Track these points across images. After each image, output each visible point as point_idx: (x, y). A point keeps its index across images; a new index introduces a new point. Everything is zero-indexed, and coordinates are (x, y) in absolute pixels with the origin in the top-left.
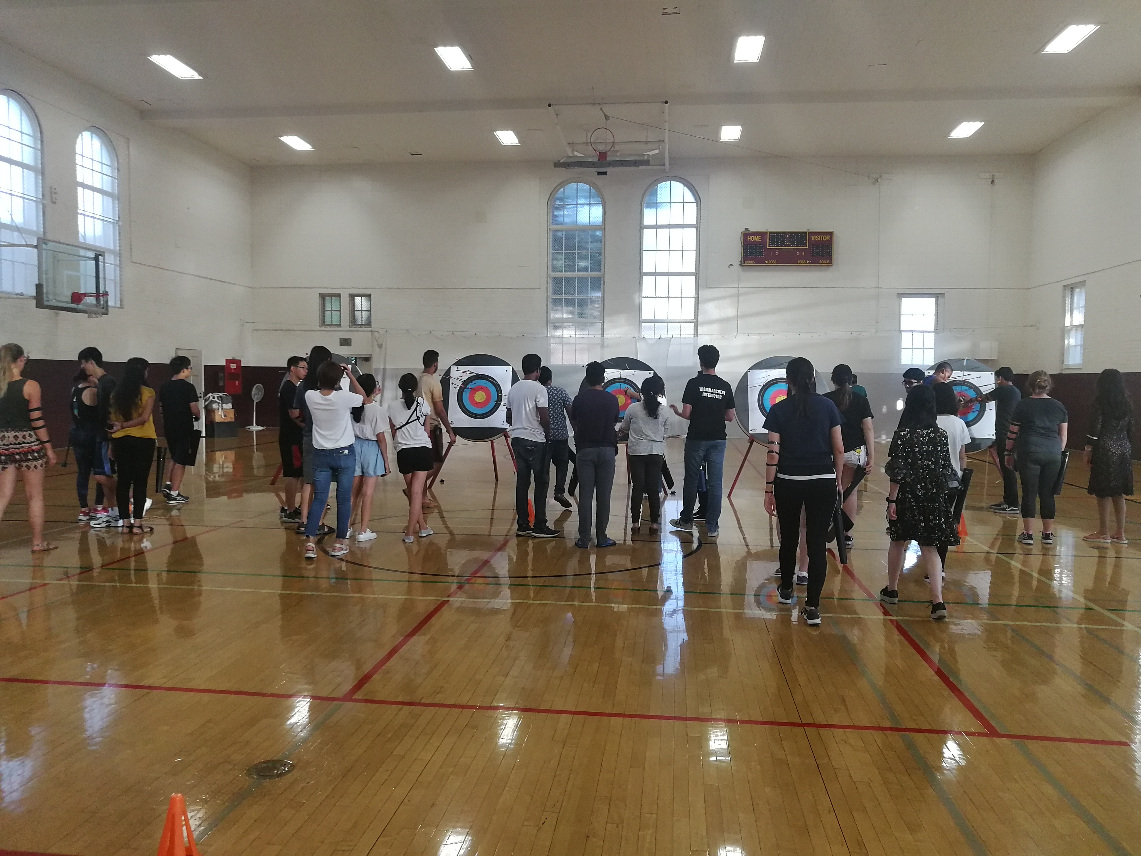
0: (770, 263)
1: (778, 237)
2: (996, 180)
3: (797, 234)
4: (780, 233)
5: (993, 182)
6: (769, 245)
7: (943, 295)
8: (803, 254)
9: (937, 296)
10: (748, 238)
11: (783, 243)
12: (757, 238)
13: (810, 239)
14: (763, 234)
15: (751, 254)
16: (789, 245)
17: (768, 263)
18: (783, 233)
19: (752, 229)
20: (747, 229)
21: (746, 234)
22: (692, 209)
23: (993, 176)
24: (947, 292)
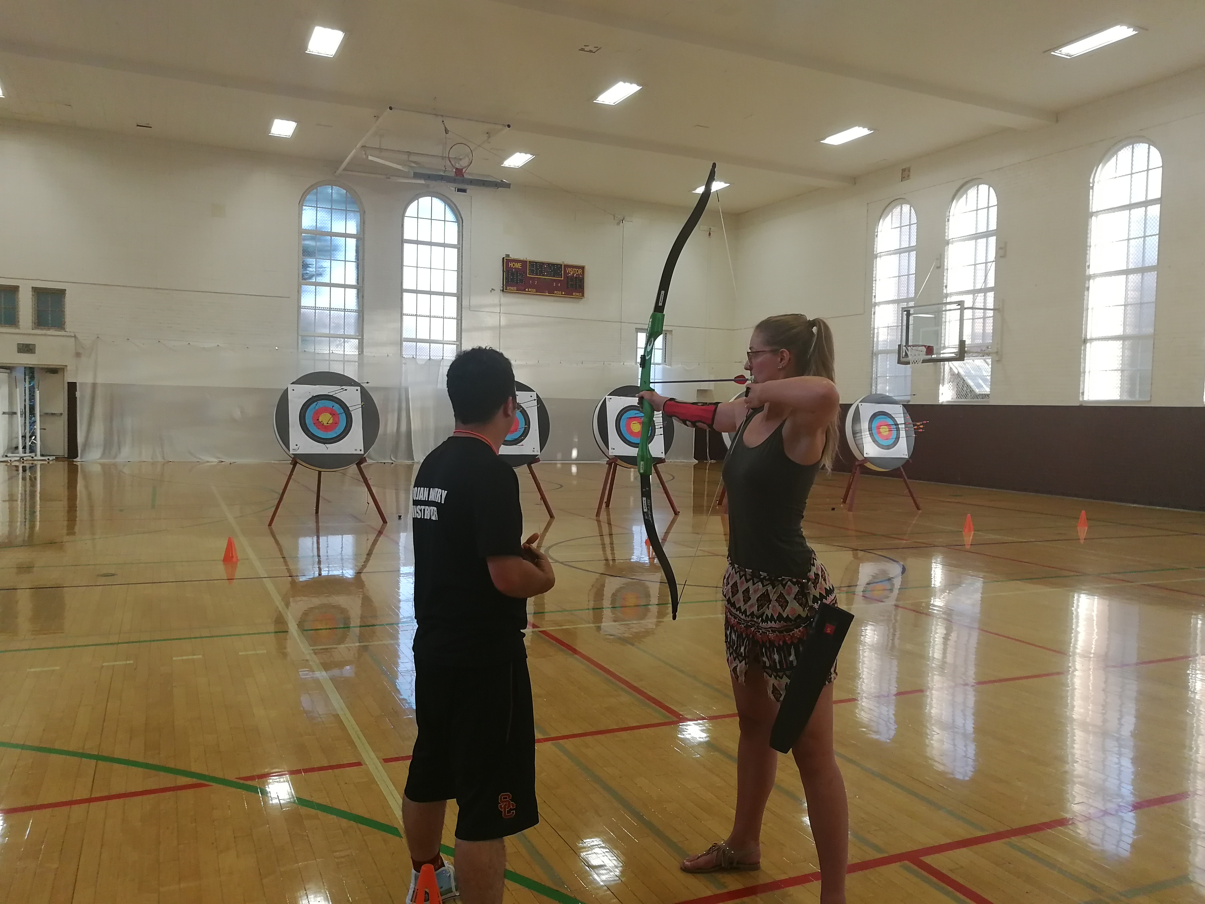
0: (530, 291)
1: (536, 266)
2: (712, 233)
3: (553, 265)
4: (539, 263)
5: (709, 234)
6: (529, 273)
7: (671, 332)
8: (559, 285)
9: (665, 332)
10: (510, 265)
11: (541, 273)
12: (518, 266)
13: (565, 271)
14: (524, 263)
15: (512, 280)
16: (547, 276)
17: (528, 291)
18: (541, 263)
19: (512, 256)
20: (508, 256)
21: (507, 261)
22: (453, 228)
24: (674, 329)
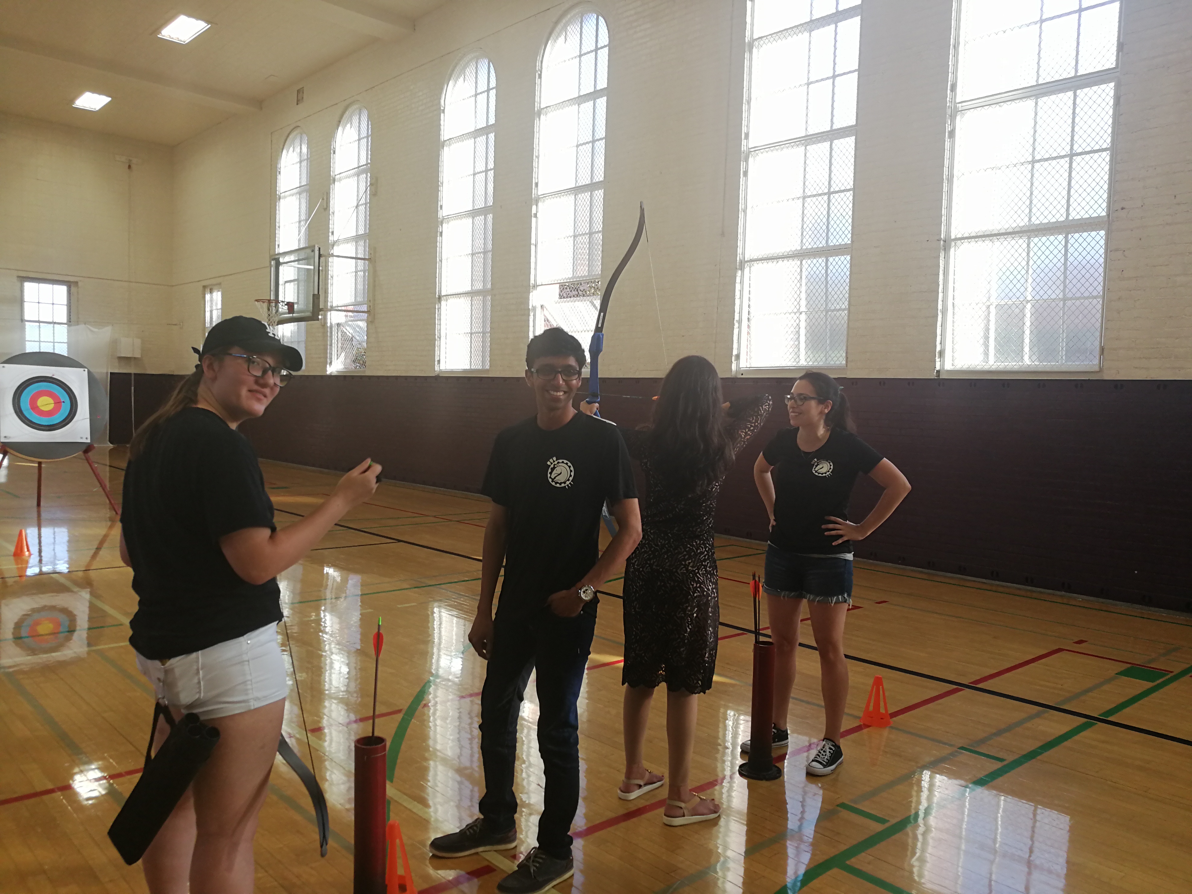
2: (133, 166)
5: (129, 167)
7: (76, 283)
9: (70, 285)
23: (130, 161)
24: (81, 281)
